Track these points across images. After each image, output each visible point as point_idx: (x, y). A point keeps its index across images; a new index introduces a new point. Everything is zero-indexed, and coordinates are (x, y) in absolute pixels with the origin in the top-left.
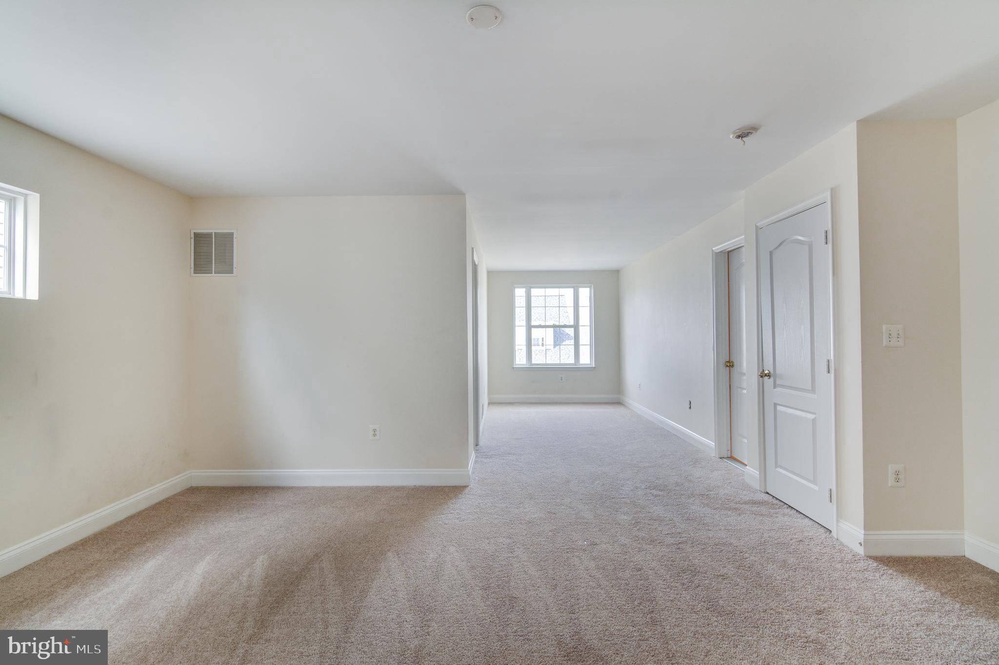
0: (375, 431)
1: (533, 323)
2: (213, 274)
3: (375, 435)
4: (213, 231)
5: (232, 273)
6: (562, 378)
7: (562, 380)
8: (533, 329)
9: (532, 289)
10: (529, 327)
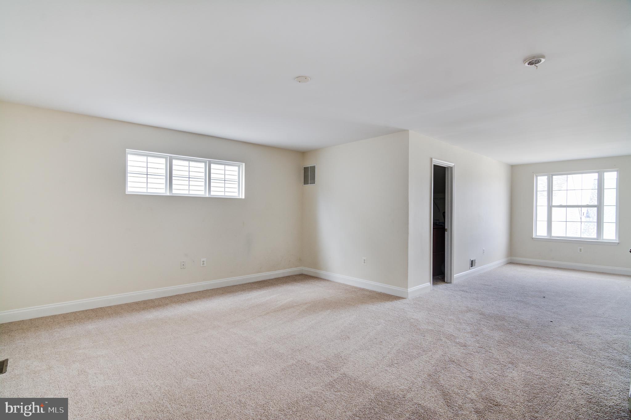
0: (364, 260)
1: (554, 203)
2: (309, 185)
3: (364, 262)
4: (309, 166)
5: (315, 183)
6: (580, 249)
7: (581, 251)
8: (553, 208)
9: (554, 177)
10: (550, 207)
